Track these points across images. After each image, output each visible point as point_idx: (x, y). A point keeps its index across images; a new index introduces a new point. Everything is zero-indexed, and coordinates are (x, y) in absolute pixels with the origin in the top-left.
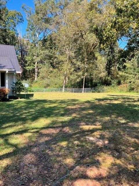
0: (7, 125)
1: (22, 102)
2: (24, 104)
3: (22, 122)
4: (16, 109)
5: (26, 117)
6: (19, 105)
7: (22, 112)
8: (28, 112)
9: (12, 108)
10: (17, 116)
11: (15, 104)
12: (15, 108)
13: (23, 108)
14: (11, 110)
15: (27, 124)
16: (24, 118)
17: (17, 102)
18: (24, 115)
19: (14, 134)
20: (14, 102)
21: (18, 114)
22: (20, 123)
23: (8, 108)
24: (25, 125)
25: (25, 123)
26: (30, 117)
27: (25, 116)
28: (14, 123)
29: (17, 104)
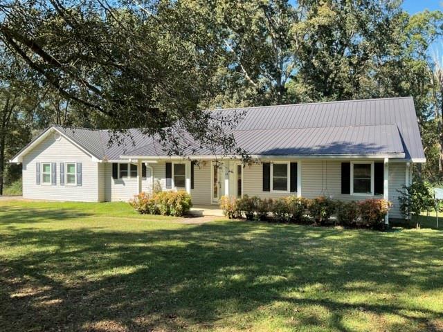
0: (357, 284)
1: (422, 237)
2: (426, 243)
3: (393, 286)
4: (396, 253)
5: (410, 276)
6: (411, 243)
7: (410, 261)
8: (424, 263)
9: (390, 248)
10: (391, 269)
11: (401, 239)
12: (398, 250)
13: (417, 253)
14: (385, 254)
15: (405, 294)
16: (407, 277)
17: (407, 236)
18: (408, 269)
19: (361, 308)
20: (401, 234)
21: (395, 265)
22: (388, 286)
23: (379, 246)
24: (400, 294)
25: (400, 291)
26: (423, 278)
27: (411, 272)
28: (374, 283)
29: (407, 240)
